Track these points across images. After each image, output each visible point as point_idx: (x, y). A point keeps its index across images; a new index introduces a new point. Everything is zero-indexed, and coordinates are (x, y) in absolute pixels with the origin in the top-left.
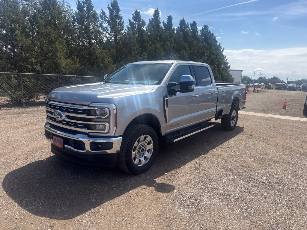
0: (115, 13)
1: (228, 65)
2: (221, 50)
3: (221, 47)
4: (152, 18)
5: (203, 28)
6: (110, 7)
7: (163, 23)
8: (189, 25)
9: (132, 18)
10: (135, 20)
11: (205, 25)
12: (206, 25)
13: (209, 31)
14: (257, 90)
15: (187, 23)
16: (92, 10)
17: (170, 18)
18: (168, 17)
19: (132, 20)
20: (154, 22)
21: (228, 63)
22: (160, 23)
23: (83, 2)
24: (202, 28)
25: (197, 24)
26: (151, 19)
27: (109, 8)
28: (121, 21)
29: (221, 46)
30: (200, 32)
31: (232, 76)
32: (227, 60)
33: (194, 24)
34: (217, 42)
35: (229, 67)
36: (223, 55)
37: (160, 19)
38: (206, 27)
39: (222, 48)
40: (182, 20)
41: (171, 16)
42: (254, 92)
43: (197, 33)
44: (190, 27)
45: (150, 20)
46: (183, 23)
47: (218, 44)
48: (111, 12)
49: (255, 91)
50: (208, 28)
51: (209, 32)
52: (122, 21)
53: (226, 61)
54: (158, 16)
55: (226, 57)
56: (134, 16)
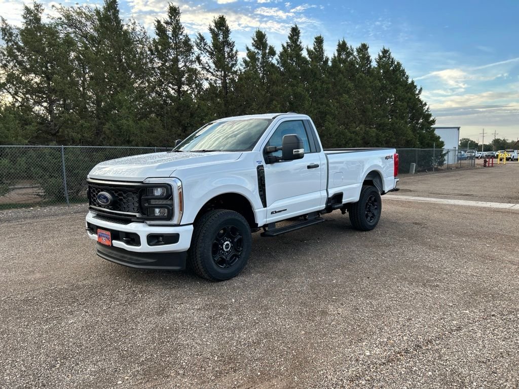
0: (221, 37)
1: (431, 119)
2: (417, 92)
3: (415, 87)
4: (287, 43)
5: (381, 54)
6: (213, 27)
7: (308, 50)
8: (355, 50)
9: (252, 44)
10: (257, 48)
11: (384, 49)
12: (386, 48)
13: (393, 59)
14: (491, 162)
15: (351, 47)
16: (181, 34)
17: (319, 41)
18: (316, 38)
19: (252, 49)
20: (291, 49)
21: (430, 115)
22: (302, 50)
23: (167, 23)
24: (379, 55)
25: (368, 48)
26: (285, 45)
27: (211, 29)
28: (232, 50)
29: (415, 84)
30: (376, 61)
31: (439, 138)
32: (428, 109)
33: (364, 48)
34: (407, 78)
35: (433, 122)
36: (421, 102)
37: (301, 43)
38: (385, 52)
39: (418, 88)
40: (341, 42)
41: (320, 37)
42: (485, 166)
43: (370, 63)
44: (355, 53)
45: (283, 46)
46: (342, 47)
47: (410, 81)
48: (215, 36)
49: (487, 165)
50: (390, 54)
51: (393, 62)
52: (235, 49)
53: (427, 111)
54: (298, 38)
55: (425, 104)
56: (255, 41)
